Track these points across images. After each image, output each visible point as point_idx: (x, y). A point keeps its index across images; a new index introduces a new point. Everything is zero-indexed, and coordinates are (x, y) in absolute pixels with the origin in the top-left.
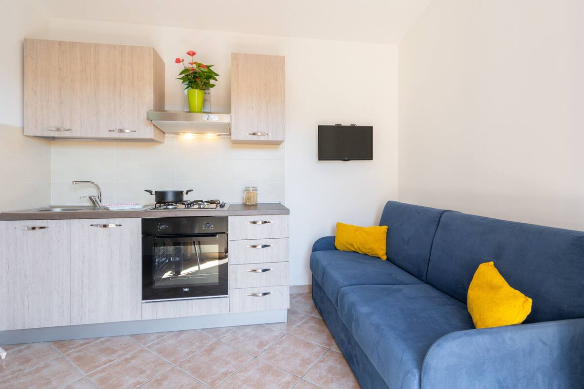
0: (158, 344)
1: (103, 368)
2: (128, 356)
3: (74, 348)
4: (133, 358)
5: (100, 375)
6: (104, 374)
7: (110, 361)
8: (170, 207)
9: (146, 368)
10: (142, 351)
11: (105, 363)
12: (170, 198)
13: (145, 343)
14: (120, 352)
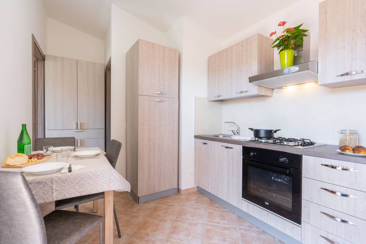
0: (246, 230)
1: (213, 224)
2: (227, 226)
3: (213, 207)
4: (228, 229)
5: (209, 227)
6: (211, 228)
7: (219, 223)
8: (263, 141)
9: (228, 240)
10: (235, 228)
11: (216, 223)
12: (262, 134)
13: (240, 225)
14: (226, 222)
